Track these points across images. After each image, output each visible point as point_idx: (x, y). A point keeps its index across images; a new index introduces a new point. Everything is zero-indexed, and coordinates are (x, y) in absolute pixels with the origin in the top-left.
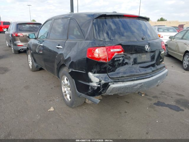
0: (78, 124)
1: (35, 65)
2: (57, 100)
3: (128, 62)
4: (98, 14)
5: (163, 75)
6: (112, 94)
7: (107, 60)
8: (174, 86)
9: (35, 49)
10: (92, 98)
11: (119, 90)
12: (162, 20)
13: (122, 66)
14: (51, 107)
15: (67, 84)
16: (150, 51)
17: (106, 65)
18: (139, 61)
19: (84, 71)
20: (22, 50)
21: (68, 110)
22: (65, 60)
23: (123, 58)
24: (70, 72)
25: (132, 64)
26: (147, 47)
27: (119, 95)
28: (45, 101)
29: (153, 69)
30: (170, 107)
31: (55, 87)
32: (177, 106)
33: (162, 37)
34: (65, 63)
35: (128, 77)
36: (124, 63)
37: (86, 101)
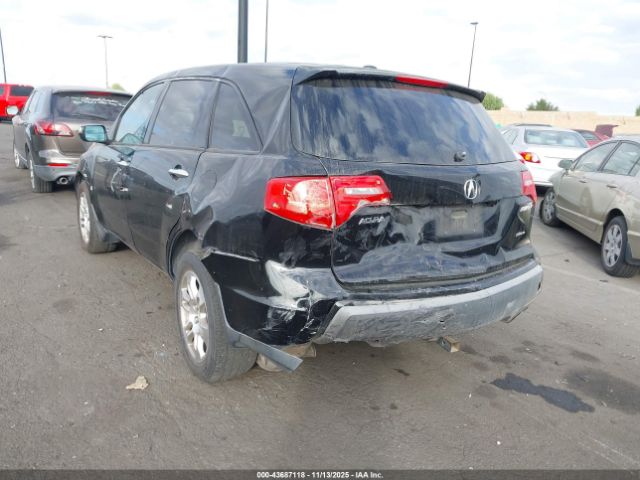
0: (224, 439)
1: (101, 231)
2: (162, 354)
3: (404, 235)
4: (311, 68)
5: (527, 284)
6: (346, 341)
7: (334, 223)
8: (566, 325)
9: (106, 178)
10: (277, 351)
11: (368, 328)
12: (543, 106)
13: (385, 244)
14: (140, 378)
15: (198, 299)
16: (482, 199)
17: (329, 239)
18: (441, 231)
19: (254, 257)
20: (63, 181)
21: (195, 391)
22: (195, 216)
23: (388, 217)
24: (207, 258)
25: (416, 242)
26: (471, 186)
27: (372, 345)
28: (120, 355)
29: (492, 261)
30: (548, 395)
31: (160, 308)
32: (571, 394)
33: (538, 162)
34: (192, 228)
35: (401, 286)
36: (391, 235)
37: (259, 363)
